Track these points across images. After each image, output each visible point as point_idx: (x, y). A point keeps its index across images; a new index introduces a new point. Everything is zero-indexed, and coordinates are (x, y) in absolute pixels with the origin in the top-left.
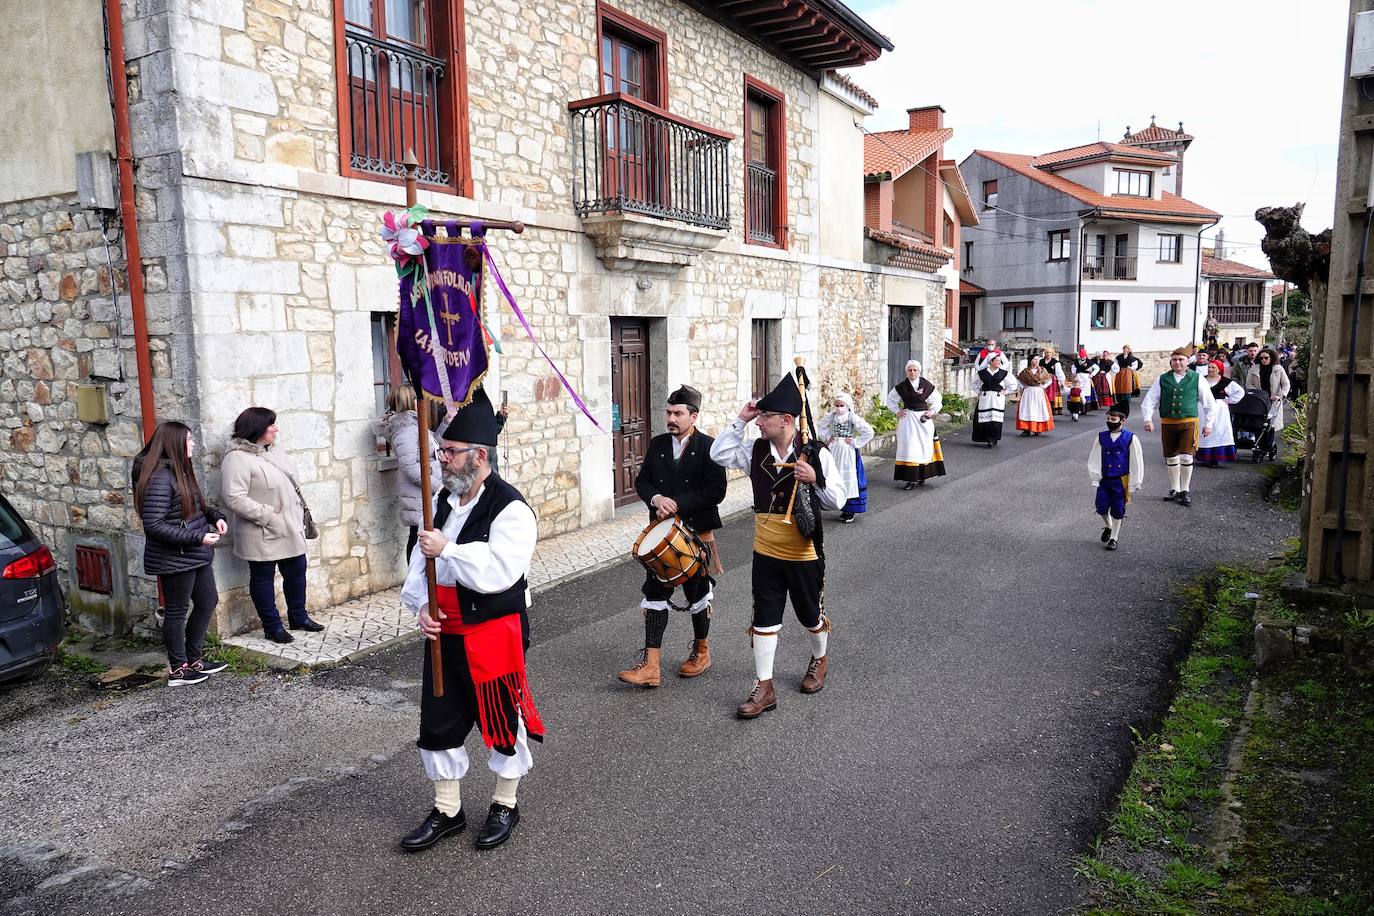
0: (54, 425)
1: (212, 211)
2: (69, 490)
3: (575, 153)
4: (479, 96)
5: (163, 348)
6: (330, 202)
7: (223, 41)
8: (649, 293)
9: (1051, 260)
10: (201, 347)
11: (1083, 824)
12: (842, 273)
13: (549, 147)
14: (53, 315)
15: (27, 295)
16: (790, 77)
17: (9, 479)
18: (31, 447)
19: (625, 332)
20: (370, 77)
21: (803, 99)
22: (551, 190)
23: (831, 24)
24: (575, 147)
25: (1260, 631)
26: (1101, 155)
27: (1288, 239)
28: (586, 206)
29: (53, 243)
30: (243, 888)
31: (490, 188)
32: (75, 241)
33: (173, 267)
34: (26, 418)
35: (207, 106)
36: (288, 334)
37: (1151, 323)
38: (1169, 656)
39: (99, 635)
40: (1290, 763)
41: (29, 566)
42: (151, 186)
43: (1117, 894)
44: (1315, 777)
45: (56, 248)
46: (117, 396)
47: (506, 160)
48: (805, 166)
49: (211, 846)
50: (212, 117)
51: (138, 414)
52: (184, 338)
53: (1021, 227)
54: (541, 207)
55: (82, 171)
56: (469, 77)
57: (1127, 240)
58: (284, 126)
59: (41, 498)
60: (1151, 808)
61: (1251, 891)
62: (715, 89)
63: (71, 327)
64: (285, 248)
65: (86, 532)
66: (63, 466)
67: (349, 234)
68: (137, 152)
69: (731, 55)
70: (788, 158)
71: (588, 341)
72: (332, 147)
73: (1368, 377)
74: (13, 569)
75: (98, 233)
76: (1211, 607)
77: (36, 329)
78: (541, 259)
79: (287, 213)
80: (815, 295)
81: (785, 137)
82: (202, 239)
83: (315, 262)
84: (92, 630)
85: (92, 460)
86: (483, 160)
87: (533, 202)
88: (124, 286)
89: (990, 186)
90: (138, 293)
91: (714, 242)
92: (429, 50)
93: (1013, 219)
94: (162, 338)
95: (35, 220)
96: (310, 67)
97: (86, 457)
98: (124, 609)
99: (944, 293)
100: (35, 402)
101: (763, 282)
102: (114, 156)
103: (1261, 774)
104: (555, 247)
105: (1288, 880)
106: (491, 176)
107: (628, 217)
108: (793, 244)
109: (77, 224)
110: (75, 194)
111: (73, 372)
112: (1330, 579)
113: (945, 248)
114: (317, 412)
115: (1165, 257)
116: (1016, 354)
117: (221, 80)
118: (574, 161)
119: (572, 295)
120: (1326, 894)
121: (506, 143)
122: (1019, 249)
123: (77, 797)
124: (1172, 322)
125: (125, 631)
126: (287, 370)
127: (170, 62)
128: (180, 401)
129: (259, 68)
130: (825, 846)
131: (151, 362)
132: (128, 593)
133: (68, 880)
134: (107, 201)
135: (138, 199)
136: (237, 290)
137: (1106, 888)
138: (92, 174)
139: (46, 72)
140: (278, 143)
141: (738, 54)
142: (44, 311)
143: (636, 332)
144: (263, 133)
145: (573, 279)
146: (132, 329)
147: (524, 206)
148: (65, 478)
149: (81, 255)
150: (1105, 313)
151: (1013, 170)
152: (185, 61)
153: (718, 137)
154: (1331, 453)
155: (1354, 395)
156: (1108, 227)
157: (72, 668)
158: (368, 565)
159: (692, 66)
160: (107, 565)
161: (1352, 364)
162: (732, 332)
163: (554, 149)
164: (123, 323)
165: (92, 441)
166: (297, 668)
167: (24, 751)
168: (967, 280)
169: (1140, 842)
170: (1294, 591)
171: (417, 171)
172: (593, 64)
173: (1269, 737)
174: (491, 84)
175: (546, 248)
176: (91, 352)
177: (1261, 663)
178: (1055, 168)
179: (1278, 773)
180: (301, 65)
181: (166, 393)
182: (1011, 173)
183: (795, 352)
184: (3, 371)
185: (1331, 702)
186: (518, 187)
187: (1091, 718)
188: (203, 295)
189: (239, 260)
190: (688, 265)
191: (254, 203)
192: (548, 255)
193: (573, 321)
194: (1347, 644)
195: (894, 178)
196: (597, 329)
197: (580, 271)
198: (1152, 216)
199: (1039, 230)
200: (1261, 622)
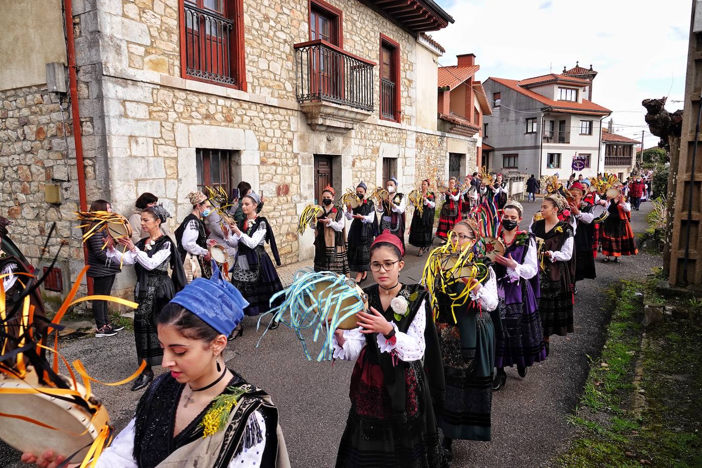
0: (32, 205)
1: (117, 94)
2: (40, 238)
3: (297, 70)
4: (250, 39)
5: (91, 164)
6: (176, 91)
7: (123, 7)
8: (333, 142)
9: (527, 133)
10: (111, 164)
11: (568, 400)
12: (426, 136)
13: (284, 67)
14: (32, 148)
15: (18, 138)
16: (402, 35)
18: (19, 217)
19: (320, 163)
20: (195, 28)
21: (408, 47)
22: (285, 89)
23: (424, 9)
24: (297, 67)
25: (647, 309)
26: (552, 80)
27: (658, 115)
28: (302, 97)
29: (32, 110)
31: (255, 87)
32: (44, 109)
33: (97, 122)
34: (17, 201)
35: (115, 39)
36: (155, 158)
38: (601, 322)
40: (667, 371)
42: (86, 81)
43: (589, 432)
44: (680, 378)
45: (34, 113)
46: (66, 189)
47: (263, 73)
48: (409, 81)
50: (117, 45)
51: (77, 198)
52: (103, 159)
53: (512, 116)
54: (280, 97)
55: (49, 72)
56: (245, 29)
57: (565, 123)
58: (154, 51)
59: (25, 242)
60: (600, 393)
61: (654, 431)
62: (366, 40)
63: (41, 154)
64: (154, 114)
65: (48, 260)
66: (36, 226)
67: (185, 108)
68: (78, 63)
69: (374, 23)
70: (401, 77)
71: (303, 166)
72: (177, 63)
73: (700, 182)
75: (57, 105)
76: (619, 299)
77: (23, 155)
78: (280, 124)
79: (155, 96)
80: (414, 147)
81: (399, 66)
82: (112, 109)
83: (168, 122)
84: (51, 310)
86: (252, 72)
87: (276, 95)
88: (70, 132)
89: (497, 95)
90: (78, 136)
91: (366, 118)
92: (225, 16)
93: (508, 112)
94: (90, 159)
95: (23, 99)
96: (166, 21)
97: (49, 221)
99: (476, 148)
100: (21, 193)
101: (388, 139)
102: (66, 65)
103: (653, 377)
104: (287, 118)
105: (672, 425)
106: (256, 81)
107: (324, 103)
108: (403, 120)
109: (45, 100)
110: (45, 84)
111: (42, 177)
112: (681, 284)
113: (476, 125)
114: (169, 199)
115: (584, 132)
116: (511, 179)
117: (122, 26)
118: (296, 75)
119: (295, 143)
120: (692, 431)
121: (263, 65)
122: (511, 127)
125: (69, 311)
126: (154, 176)
127: (97, 16)
128: (100, 191)
129: (141, 21)
131: (84, 172)
134: (62, 89)
135: (79, 87)
136: (129, 135)
137: (583, 429)
138: (55, 74)
139: (30, 22)
140: (150, 60)
141: (377, 23)
142: (27, 146)
143: (326, 163)
144: (143, 54)
145: (296, 135)
146: (75, 154)
147: (272, 96)
148: (37, 232)
149: (47, 117)
151: (508, 87)
152: (104, 16)
153: (368, 64)
154: (682, 220)
155: (693, 191)
156: (556, 117)
159: (354, 28)
160: (60, 277)
161: (692, 176)
162: (373, 164)
163: (287, 68)
164: (70, 151)
165: (52, 214)
168: (485, 142)
169: (596, 408)
170: (663, 289)
171: (219, 77)
172: (306, 25)
173: (655, 359)
174: (256, 33)
175: (283, 118)
176: (52, 167)
177: (647, 325)
178: (529, 86)
179: (661, 376)
180: (162, 20)
181: (92, 187)
182: (507, 89)
183: (404, 175)
184: (4, 177)
185: (684, 343)
186: (269, 87)
187: (567, 351)
188: (112, 137)
189: (131, 120)
190: (353, 129)
191: (138, 90)
192: (284, 121)
193: (296, 156)
194: (691, 315)
195: (451, 90)
196: (307, 160)
197: (299, 130)
198: (577, 111)
199: (521, 117)
200: (647, 304)
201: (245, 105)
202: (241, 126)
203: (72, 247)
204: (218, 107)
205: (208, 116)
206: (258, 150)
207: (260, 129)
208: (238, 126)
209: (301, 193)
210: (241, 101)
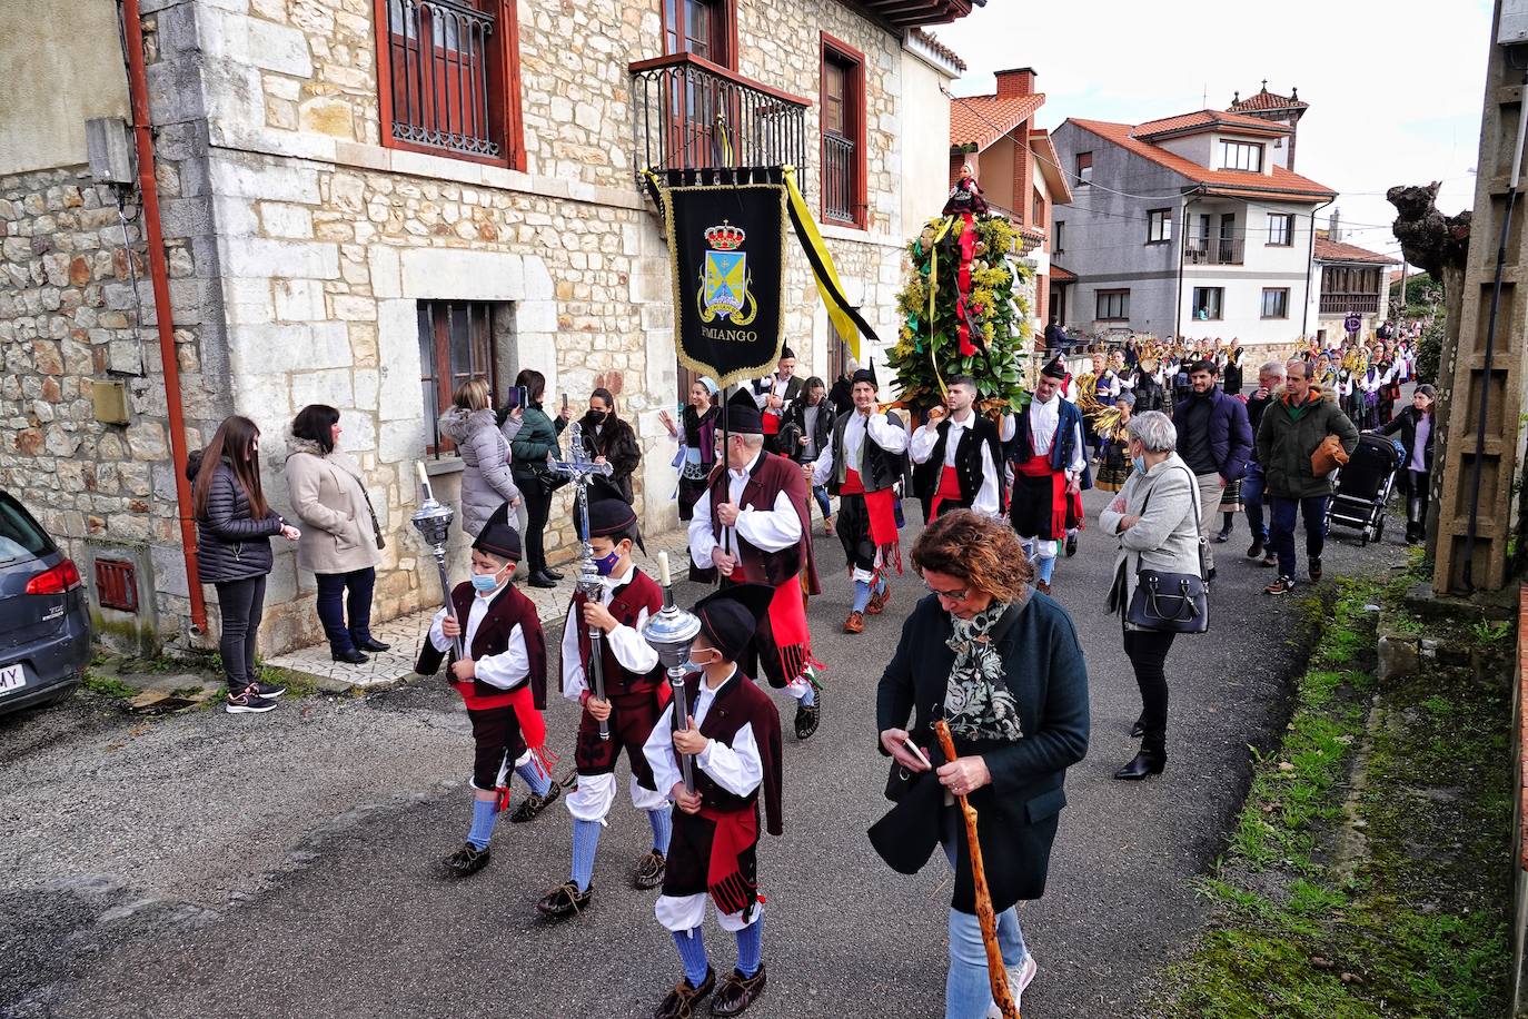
0: (66, 425)
1: (242, 186)
2: (86, 497)
3: (636, 120)
4: (532, 56)
5: (191, 340)
6: (371, 175)
9: (1150, 242)
10: (234, 339)
11: (1203, 844)
13: (608, 114)
14: (62, 302)
15: (31, 280)
16: (870, 35)
17: (15, 485)
18: (41, 450)
20: (411, 34)
21: (884, 62)
22: (610, 163)
24: (637, 115)
25: (1384, 645)
26: (1207, 125)
27: (1421, 221)
29: (60, 221)
30: (320, 919)
31: (544, 160)
32: (85, 219)
33: (201, 250)
34: (34, 417)
35: (235, 66)
36: (329, 324)
37: (1258, 312)
38: (1286, 672)
39: (125, 657)
40: (1417, 781)
41: (54, 581)
42: (173, 158)
43: (1240, 914)
44: (1442, 795)
45: (64, 227)
46: (139, 393)
47: (561, 129)
48: (886, 137)
49: (279, 876)
50: (240, 79)
51: (164, 412)
52: (215, 329)
53: (1118, 205)
54: (600, 182)
55: (94, 139)
56: (520, 34)
57: (1233, 219)
58: (319, 90)
59: (53, 507)
60: (1272, 828)
61: (1379, 910)
62: (789, 49)
63: (83, 316)
64: (323, 227)
65: (107, 544)
66: (78, 471)
67: (392, 213)
68: (155, 118)
69: (806, 10)
70: (869, 127)
71: (651, 332)
72: (372, 113)
73: (1505, 372)
74: (36, 584)
75: (113, 210)
76: (1329, 620)
77: (43, 318)
78: (601, 240)
79: (325, 188)
80: (896, 282)
81: (864, 103)
82: (233, 219)
83: (355, 243)
84: (116, 651)
85: (111, 464)
86: (537, 128)
87: (591, 177)
88: (144, 270)
89: (1084, 158)
90: (161, 279)
92: (475, 5)
93: (1109, 197)
94: (189, 328)
95: (38, 195)
96: (345, 22)
97: (104, 461)
98: (152, 627)
99: (1035, 279)
100: (42, 400)
102: (130, 123)
103: (1386, 793)
104: (616, 227)
105: (1416, 899)
106: (545, 147)
108: (873, 224)
109: (88, 200)
110: (86, 165)
111: (87, 366)
112: (1458, 589)
113: (1034, 228)
114: (361, 411)
115: (1275, 239)
117: (249, 36)
118: (635, 130)
119: (633, 281)
120: (1455, 911)
121: (561, 110)
122: (1114, 229)
123: (126, 828)
124: (1281, 312)
125: (154, 652)
126: (328, 364)
127: (193, 16)
128: (211, 398)
129: (290, 24)
130: (935, 869)
131: (177, 356)
132: (156, 610)
133: (130, 913)
134: (123, 176)
135: (158, 172)
136: (270, 275)
137: (1229, 908)
138: (106, 143)
139: (47, 27)
140: (312, 109)
141: (813, 9)
142: (51, 298)
144: (296, 99)
145: (635, 263)
146: (156, 318)
147: (581, 180)
148: (80, 484)
149: (93, 236)
150: (1209, 302)
151: (1110, 141)
152: (209, 15)
153: (794, 104)
154: (1464, 454)
155: (1489, 392)
156: (1214, 206)
157: (99, 692)
158: (418, 579)
159: (763, 22)
160: (132, 579)
161: (1488, 359)
162: (807, 322)
163: (613, 117)
164: (144, 312)
165: (111, 444)
166: (349, 690)
167: (60, 781)
168: (1056, 264)
169: (1262, 862)
170: (1421, 601)
171: (464, 142)
172: (656, 20)
173: (1393, 754)
174: (544, 42)
175: (606, 228)
176: (107, 344)
177: (1383, 678)
178: (1155, 139)
179: (1403, 791)
180: (336, 20)
181: (195, 390)
182: (1107, 144)
184: (5, 365)
185: (1458, 717)
186: (575, 160)
187: (1207, 737)
188: (234, 280)
189: (273, 242)
191: (288, 177)
192: (608, 235)
193: (635, 310)
194: (1475, 657)
195: (981, 150)
196: (661, 318)
197: (642, 253)
198: (1261, 194)
199: (1137, 209)
200: (1384, 635)
201: (523, 202)
202: (515, 247)
203: (156, 517)
204: (463, 208)
205: (442, 229)
206: (553, 299)
207: (556, 252)
208: (509, 248)
209: (649, 391)
210: (513, 194)
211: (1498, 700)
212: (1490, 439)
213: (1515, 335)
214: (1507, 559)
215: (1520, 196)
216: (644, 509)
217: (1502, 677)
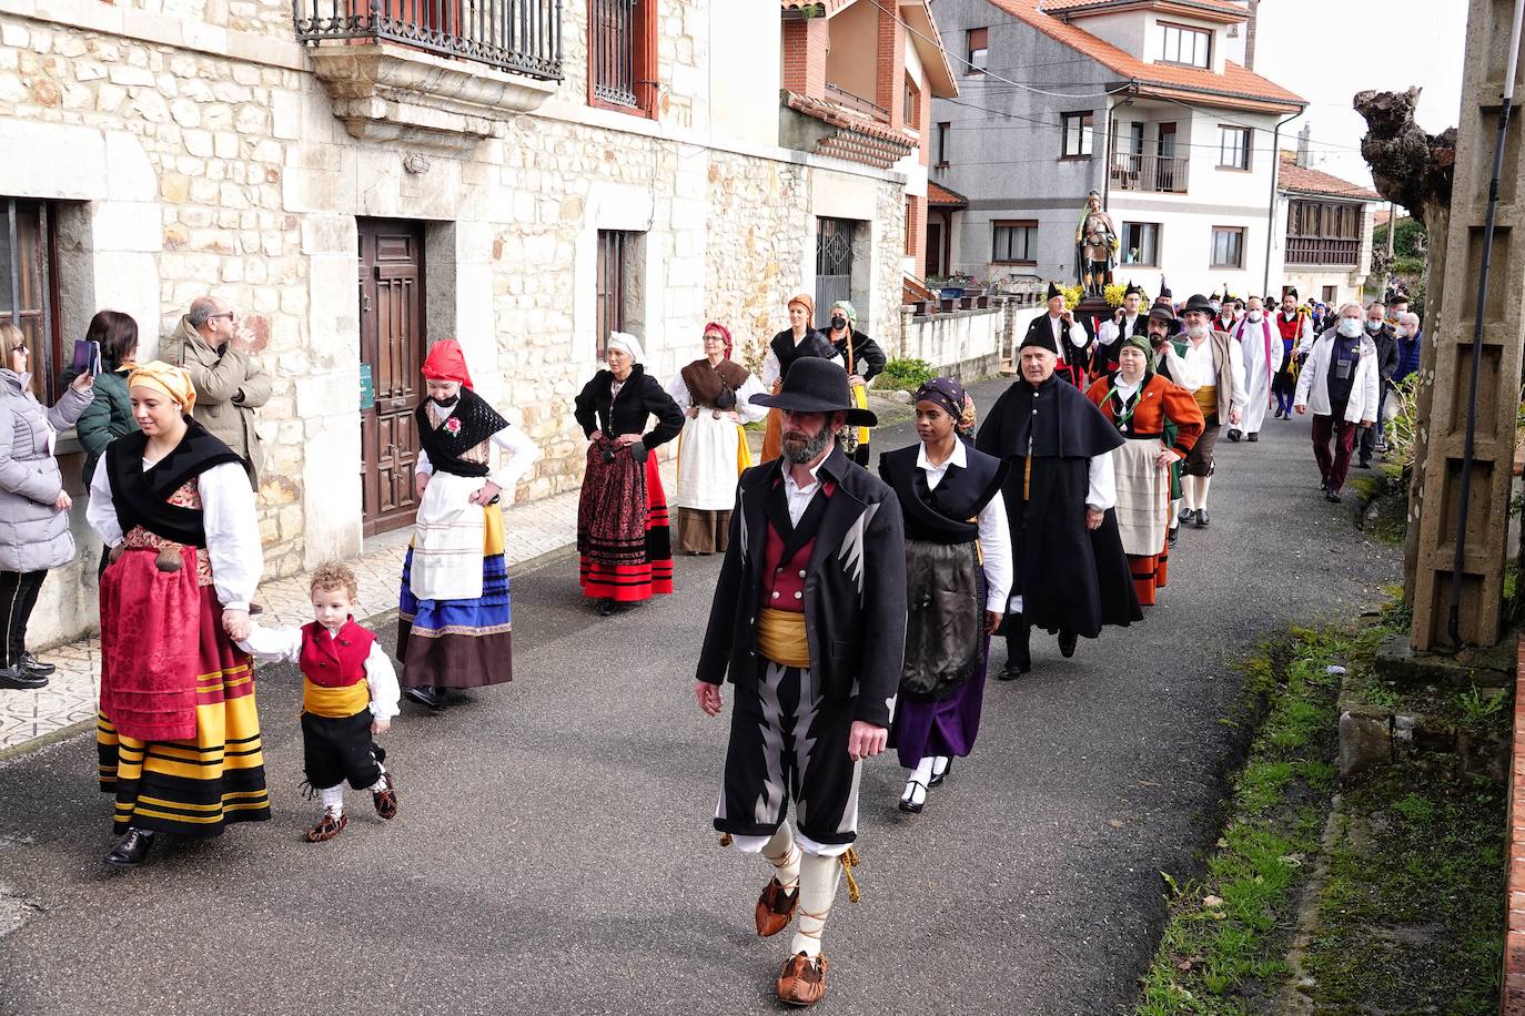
8: (424, 179)
9: (1065, 157)
12: (745, 161)
19: (383, 244)
25: (1347, 723)
27: (1396, 140)
28: (315, 27)
37: (1207, 259)
38: (1220, 763)
40: (1383, 916)
44: (1416, 936)
53: (1022, 103)
54: (235, 24)
57: (1174, 131)
60: (1189, 994)
71: (318, 257)
73: (1499, 348)
76: (1281, 688)
78: (236, 113)
80: (701, 195)
87: (222, 17)
89: (976, 36)
91: (534, 101)
93: (1009, 91)
99: (904, 200)
101: (616, 171)
103: (1343, 936)
104: (261, 95)
107: (388, 49)
108: (667, 111)
112: (1443, 645)
113: (906, 131)
115: (1228, 161)
116: (1011, 301)
119: (290, 177)
122: (1018, 137)
124: (1237, 260)
143: (402, 246)
145: (292, 150)
147: (205, 20)
150: (1143, 240)
151: (1012, 14)
154: (1449, 459)
155: (1480, 374)
156: (1149, 111)
161: (1478, 330)
162: (565, 250)
168: (939, 181)
170: (1394, 663)
173: (1354, 879)
175: (245, 95)
177: (1346, 770)
178: (1072, 15)
179: (1365, 932)
182: (1008, 19)
183: (667, 286)
185: (1439, 824)
187: (1106, 862)
190: (491, 136)
192: (248, 107)
193: (292, 222)
194: (1463, 740)
195: (830, 14)
196: (335, 237)
197: (304, 135)
198: (1210, 98)
199: (1047, 110)
200: (1348, 709)
201: (107, 48)
202: (91, 118)
206: (155, 200)
207: (161, 129)
208: (82, 118)
209: (312, 346)
210: (90, 35)
211: (1490, 798)
212: (1482, 440)
213: (1511, 298)
214: (1504, 602)
215: (1516, 110)
216: (304, 527)
217: (1495, 766)
